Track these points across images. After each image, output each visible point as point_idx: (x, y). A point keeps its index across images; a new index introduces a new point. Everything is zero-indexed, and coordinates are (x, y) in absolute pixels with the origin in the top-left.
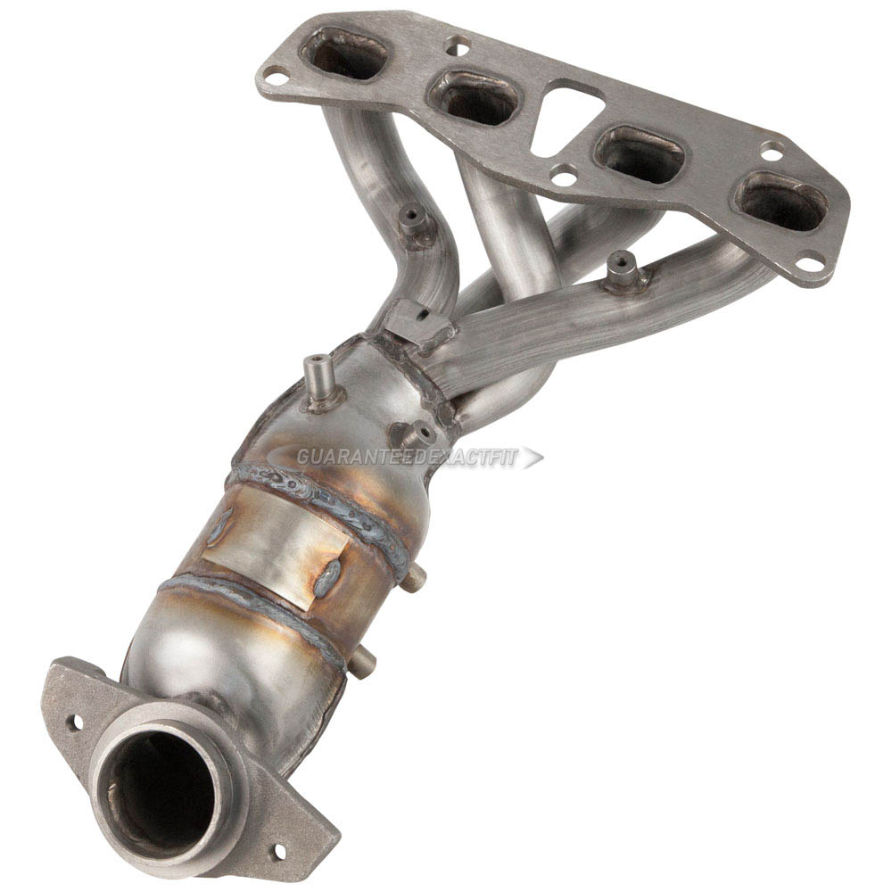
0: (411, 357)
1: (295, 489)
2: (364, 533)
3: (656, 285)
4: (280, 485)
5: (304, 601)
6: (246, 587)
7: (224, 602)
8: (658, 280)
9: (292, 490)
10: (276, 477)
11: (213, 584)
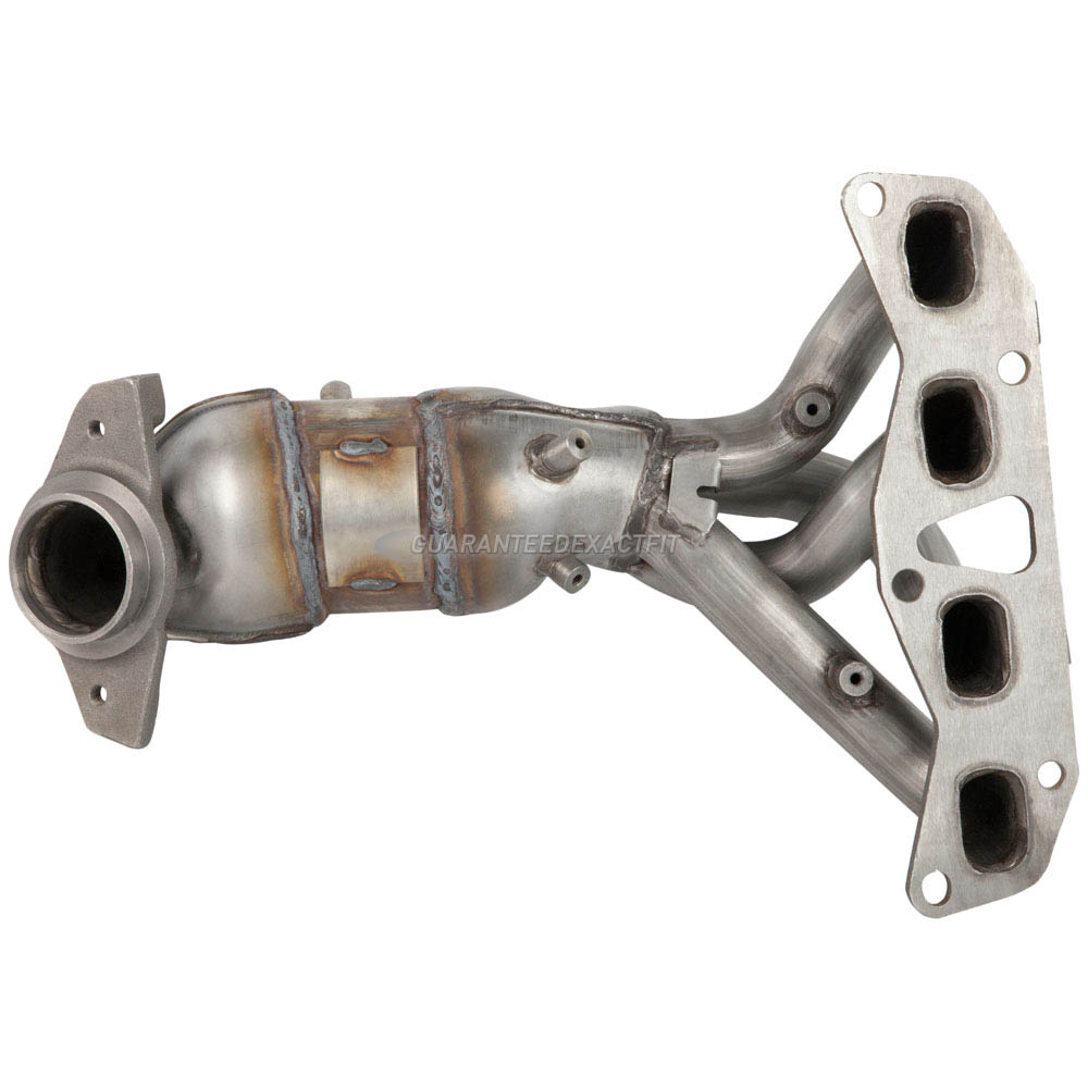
0: (653, 509)
1: (435, 506)
2: (440, 587)
3: (858, 716)
4: (433, 487)
5: (337, 579)
6: (313, 522)
7: (284, 513)
8: (864, 715)
9: (433, 502)
10: (437, 478)
11: (297, 489)
